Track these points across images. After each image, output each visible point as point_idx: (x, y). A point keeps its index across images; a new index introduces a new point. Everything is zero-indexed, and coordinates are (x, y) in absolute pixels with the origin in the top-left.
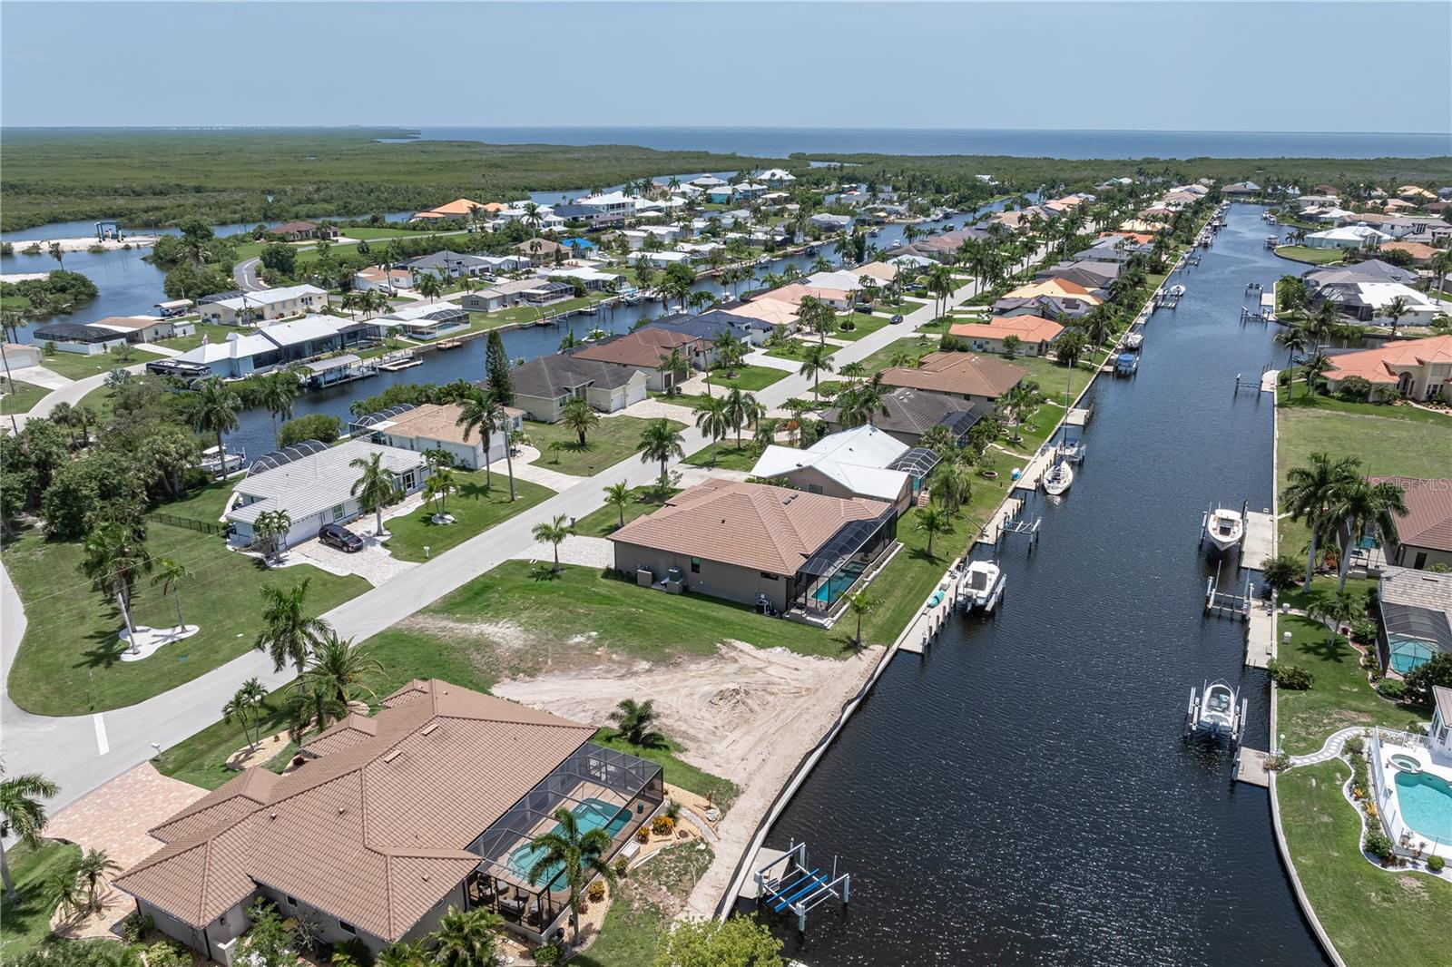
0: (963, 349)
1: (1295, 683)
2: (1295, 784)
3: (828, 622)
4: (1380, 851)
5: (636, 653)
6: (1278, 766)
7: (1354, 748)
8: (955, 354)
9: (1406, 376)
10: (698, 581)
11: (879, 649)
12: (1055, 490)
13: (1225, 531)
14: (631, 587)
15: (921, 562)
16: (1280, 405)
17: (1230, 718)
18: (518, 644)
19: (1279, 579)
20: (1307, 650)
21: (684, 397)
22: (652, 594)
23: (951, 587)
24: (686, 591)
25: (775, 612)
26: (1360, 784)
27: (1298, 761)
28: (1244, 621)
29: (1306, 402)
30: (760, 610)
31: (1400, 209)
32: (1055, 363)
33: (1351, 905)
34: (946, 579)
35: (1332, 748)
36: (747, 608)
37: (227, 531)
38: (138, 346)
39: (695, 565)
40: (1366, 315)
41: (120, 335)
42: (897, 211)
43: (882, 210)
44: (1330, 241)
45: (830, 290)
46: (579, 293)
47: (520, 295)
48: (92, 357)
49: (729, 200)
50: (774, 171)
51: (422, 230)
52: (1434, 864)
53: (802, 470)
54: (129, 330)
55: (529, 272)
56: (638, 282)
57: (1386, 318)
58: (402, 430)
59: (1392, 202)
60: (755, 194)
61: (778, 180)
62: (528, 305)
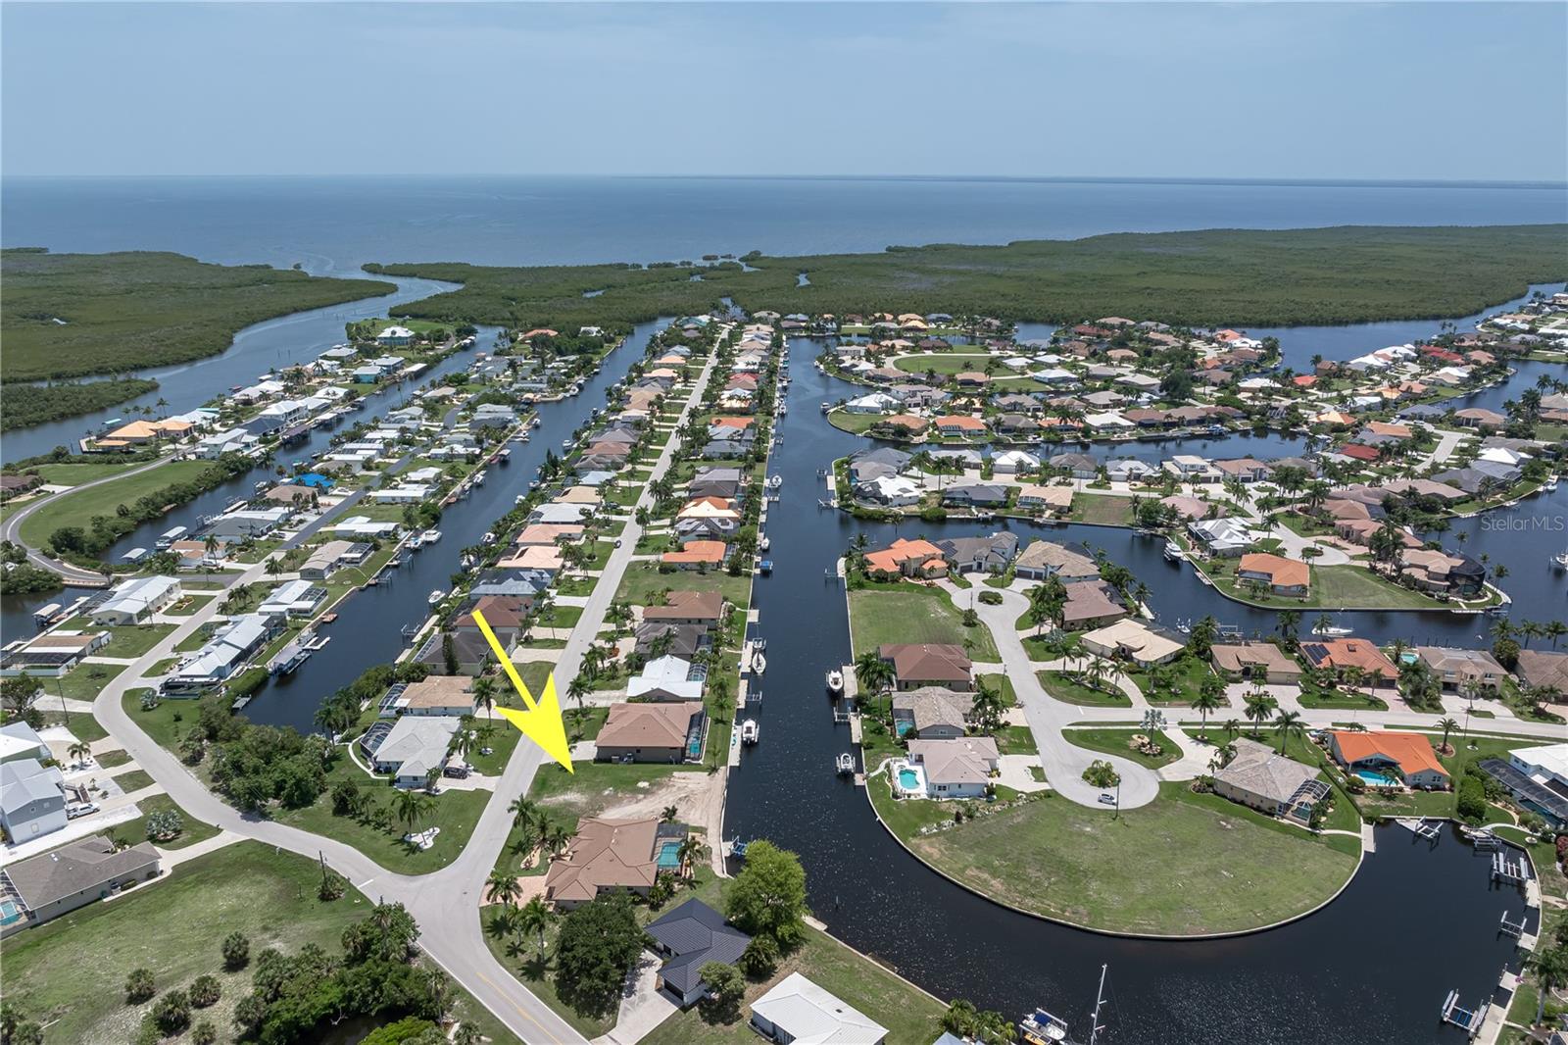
0: (674, 571)
1: (869, 747)
2: (872, 782)
3: (701, 762)
4: (895, 796)
6: (866, 778)
7: (887, 766)
8: (671, 575)
9: (903, 565)
10: (641, 756)
11: (723, 768)
12: (760, 671)
13: (836, 683)
14: (610, 765)
15: (721, 725)
16: (849, 589)
17: (851, 766)
18: (584, 800)
19: (859, 703)
20: (872, 732)
21: (537, 641)
22: (621, 765)
23: (738, 734)
24: (635, 762)
25: (679, 762)
26: (890, 778)
27: (872, 775)
28: (849, 724)
29: (860, 586)
30: (671, 763)
31: (904, 348)
32: (729, 574)
33: (888, 812)
34: (734, 732)
35: (882, 768)
36: (665, 763)
37: (392, 783)
38: (85, 660)
39: (638, 750)
40: (885, 501)
41: (74, 655)
42: (541, 390)
43: (529, 391)
44: (862, 408)
45: (563, 523)
46: (376, 547)
47: (340, 560)
48: (65, 678)
49: (376, 380)
50: (392, 329)
51: (119, 462)
52: (909, 796)
53: (653, 691)
54: (76, 650)
55: (301, 521)
56: (407, 525)
57: (895, 502)
58: (419, 704)
59: (898, 343)
60: (395, 368)
61: (400, 338)
62: (348, 567)
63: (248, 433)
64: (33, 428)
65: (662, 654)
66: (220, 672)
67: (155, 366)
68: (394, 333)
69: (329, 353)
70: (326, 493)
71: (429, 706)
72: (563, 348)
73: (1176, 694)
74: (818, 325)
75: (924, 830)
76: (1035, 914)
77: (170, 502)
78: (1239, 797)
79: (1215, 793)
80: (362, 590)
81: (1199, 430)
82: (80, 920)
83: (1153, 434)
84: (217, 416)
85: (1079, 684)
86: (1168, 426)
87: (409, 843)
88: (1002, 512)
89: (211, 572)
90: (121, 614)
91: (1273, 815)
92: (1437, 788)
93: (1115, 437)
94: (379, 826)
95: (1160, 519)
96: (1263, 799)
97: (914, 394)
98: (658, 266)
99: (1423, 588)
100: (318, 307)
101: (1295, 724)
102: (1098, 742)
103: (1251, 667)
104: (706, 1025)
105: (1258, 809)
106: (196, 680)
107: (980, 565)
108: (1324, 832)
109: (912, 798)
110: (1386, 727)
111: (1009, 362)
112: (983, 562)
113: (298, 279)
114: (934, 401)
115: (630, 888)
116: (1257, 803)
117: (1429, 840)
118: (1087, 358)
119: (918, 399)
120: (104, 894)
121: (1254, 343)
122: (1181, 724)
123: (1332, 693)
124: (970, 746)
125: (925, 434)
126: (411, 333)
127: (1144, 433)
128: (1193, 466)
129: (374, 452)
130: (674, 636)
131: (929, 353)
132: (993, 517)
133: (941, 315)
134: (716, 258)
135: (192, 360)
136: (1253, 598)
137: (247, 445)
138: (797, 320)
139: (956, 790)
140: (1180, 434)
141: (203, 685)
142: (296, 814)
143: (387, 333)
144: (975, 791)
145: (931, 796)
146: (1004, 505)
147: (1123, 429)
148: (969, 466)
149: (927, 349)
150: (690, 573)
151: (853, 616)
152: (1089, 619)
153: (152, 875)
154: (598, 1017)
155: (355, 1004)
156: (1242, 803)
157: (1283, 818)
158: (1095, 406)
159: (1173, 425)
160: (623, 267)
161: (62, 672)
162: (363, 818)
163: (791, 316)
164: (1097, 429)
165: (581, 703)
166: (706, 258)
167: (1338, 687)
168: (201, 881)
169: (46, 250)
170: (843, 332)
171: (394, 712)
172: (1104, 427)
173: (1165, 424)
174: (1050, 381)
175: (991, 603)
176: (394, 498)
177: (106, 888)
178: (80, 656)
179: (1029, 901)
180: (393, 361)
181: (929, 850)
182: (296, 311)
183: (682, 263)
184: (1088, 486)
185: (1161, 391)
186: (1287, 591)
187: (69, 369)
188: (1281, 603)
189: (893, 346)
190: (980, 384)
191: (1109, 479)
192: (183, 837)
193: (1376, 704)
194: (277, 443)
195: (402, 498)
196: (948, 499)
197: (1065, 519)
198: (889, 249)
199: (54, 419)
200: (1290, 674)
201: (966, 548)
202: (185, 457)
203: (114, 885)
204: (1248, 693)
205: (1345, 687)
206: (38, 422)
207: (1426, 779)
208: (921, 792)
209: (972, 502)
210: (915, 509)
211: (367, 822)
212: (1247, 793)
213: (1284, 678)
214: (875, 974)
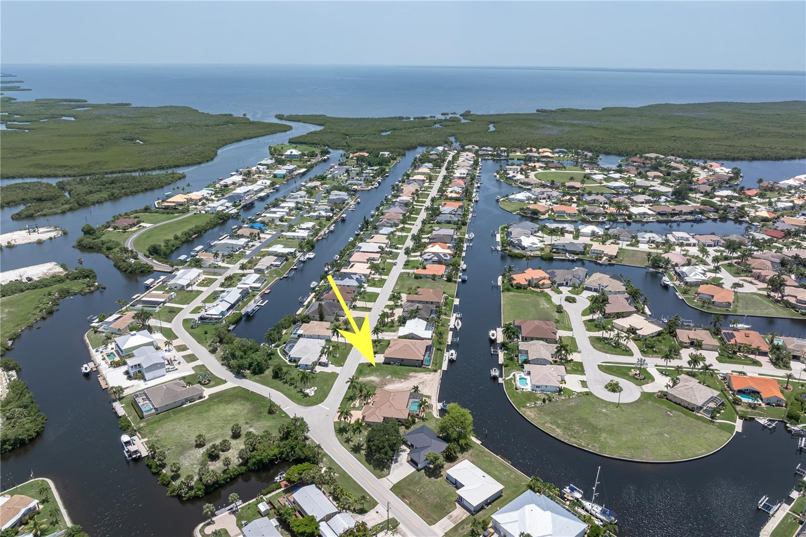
0: (421, 278)
1: (506, 366)
2: (506, 382)
3: (430, 367)
4: (516, 389)
5: (400, 378)
6: (504, 380)
7: (514, 375)
8: (419, 280)
9: (530, 281)
10: (403, 363)
11: (439, 371)
12: (458, 328)
13: (493, 336)
14: (390, 366)
15: (439, 351)
16: (503, 292)
17: (497, 374)
18: (378, 380)
19: (503, 346)
20: (508, 359)
21: (358, 307)
22: (394, 366)
23: (447, 356)
24: (401, 365)
25: (420, 367)
26: (515, 380)
27: (507, 379)
28: (498, 355)
29: (508, 290)
30: (416, 366)
31: (541, 167)
32: (447, 281)
33: (513, 396)
34: (445, 355)
35: (511, 376)
36: (414, 366)
37: (297, 366)
38: (166, 305)
39: (403, 360)
40: (524, 248)
41: (162, 302)
42: (361, 184)
43: (355, 185)
44: (516, 199)
45: (371, 252)
46: (287, 260)
47: (271, 265)
48: (159, 312)
49: (284, 176)
50: (291, 150)
51: (172, 213)
52: (523, 389)
53: (410, 334)
54: (163, 300)
55: (253, 246)
56: (300, 250)
57: (529, 249)
58: (306, 333)
59: (538, 165)
60: (293, 171)
61: (294, 155)
62: (275, 268)
63: (228, 202)
64: (133, 195)
65: (415, 317)
66: (222, 313)
67: (183, 166)
68: (292, 152)
69: (262, 162)
70: (263, 232)
71: (312, 334)
72: (371, 163)
73: (656, 352)
74: (498, 154)
75: (528, 405)
76: (575, 445)
77: (195, 234)
78: (678, 402)
79: (667, 399)
80: (281, 279)
81: (690, 217)
82: (175, 413)
83: (665, 218)
84: (213, 192)
85: (609, 344)
86: (673, 215)
87: (304, 393)
88: (581, 257)
89: (215, 267)
90: (180, 285)
91: (693, 411)
92: (779, 405)
93: (645, 220)
94: (291, 384)
95: (661, 264)
96: (689, 403)
97: (543, 193)
98: (419, 118)
99: (794, 307)
100: (256, 137)
101: (710, 369)
102: (614, 372)
103: (695, 341)
104: (427, 478)
105: (687, 408)
106: (213, 316)
107: (567, 283)
108: (717, 421)
109: (524, 390)
110: (759, 374)
111: (594, 177)
112: (569, 282)
113: (246, 122)
114: (553, 197)
115: (397, 419)
116: (686, 405)
117: (770, 429)
118: (636, 176)
119: (545, 196)
120: (183, 404)
121: (727, 170)
122: (656, 366)
123: (734, 356)
124: (552, 369)
125: (547, 214)
126: (300, 153)
127: (660, 218)
128: (682, 238)
129: (284, 213)
130: (420, 309)
131: (553, 170)
132: (577, 259)
133: (561, 149)
134: (447, 114)
135: (200, 163)
136: (703, 307)
137: (227, 207)
138: (487, 151)
139: (544, 388)
140: (679, 219)
141: (216, 319)
142: (257, 377)
143: (288, 153)
144: (554, 389)
145: (533, 390)
146: (583, 253)
147: (650, 215)
148: (567, 232)
149: (552, 168)
150: (428, 279)
151: (504, 305)
152: (618, 313)
153: (201, 398)
154: (382, 470)
155: (284, 456)
156: (679, 404)
157: (698, 413)
158: (636, 202)
159: (676, 214)
160: (401, 118)
161: (157, 309)
162: (284, 381)
163: (484, 148)
164: (636, 215)
165: (378, 337)
166: (443, 114)
167: (738, 354)
168: (220, 402)
169: (130, 104)
170: (510, 157)
171: (297, 336)
172: (639, 214)
173: (671, 214)
174: (614, 188)
175: (571, 302)
176: (294, 236)
177: (184, 401)
178: (164, 303)
179: (573, 440)
180: (292, 167)
181: (529, 413)
182: (245, 139)
183: (431, 117)
184: (627, 245)
185: (672, 196)
186: (720, 305)
187: (147, 166)
188: (717, 310)
189: (535, 166)
190: (578, 189)
191: (638, 242)
192: (212, 383)
193: (756, 363)
194: (240, 207)
195: (298, 236)
196: (555, 249)
197: (613, 262)
198: (538, 111)
199: (142, 191)
200: (714, 346)
201: (561, 274)
202: (200, 212)
203: (187, 400)
204: (692, 354)
205: (742, 354)
206: (136, 193)
207: (773, 401)
208: (528, 388)
209: (567, 251)
210: (538, 253)
211: (286, 382)
212: (682, 400)
213: (711, 347)
214: (500, 463)
